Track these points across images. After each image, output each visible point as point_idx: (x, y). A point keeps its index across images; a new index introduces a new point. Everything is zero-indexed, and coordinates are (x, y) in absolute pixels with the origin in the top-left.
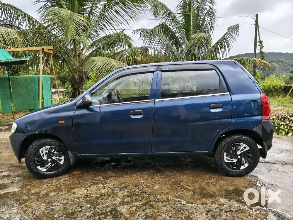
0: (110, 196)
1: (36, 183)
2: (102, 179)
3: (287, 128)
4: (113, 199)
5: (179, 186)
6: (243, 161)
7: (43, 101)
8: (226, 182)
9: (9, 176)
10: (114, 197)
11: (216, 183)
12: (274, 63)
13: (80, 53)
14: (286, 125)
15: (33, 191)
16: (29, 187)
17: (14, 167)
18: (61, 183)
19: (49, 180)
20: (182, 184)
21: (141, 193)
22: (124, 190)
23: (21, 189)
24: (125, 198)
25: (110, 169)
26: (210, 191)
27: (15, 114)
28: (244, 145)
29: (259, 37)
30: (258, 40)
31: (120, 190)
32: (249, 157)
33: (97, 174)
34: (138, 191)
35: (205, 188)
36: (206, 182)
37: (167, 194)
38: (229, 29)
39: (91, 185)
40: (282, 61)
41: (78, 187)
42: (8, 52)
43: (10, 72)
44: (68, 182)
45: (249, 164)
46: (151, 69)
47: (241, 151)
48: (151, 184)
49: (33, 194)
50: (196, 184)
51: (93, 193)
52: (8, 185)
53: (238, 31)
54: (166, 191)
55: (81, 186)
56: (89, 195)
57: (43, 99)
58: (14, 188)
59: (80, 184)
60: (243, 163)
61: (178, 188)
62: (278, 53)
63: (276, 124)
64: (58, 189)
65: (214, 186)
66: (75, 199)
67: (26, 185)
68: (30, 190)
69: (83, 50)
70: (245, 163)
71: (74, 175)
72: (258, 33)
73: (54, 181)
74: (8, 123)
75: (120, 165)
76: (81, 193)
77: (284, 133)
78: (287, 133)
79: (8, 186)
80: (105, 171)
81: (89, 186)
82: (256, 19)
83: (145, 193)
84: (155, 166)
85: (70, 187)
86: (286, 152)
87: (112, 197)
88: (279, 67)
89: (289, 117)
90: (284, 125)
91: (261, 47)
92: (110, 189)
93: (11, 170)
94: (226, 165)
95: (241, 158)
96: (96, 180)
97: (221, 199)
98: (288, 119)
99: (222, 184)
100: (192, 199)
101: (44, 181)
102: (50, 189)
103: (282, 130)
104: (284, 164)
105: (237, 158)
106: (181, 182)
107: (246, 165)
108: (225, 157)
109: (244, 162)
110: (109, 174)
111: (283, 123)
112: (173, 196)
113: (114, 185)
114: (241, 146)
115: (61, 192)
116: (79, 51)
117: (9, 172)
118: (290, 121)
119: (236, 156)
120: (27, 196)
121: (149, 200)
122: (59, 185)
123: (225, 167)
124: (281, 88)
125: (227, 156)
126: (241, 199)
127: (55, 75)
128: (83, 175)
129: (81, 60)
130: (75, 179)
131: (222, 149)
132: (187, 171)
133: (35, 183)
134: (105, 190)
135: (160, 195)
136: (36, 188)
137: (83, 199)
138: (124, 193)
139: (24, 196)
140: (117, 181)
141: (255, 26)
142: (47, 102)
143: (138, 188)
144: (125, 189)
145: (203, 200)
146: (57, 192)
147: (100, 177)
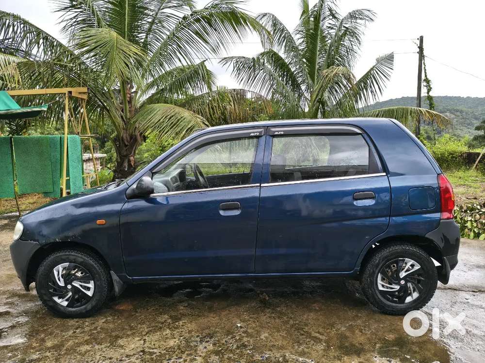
0: (183, 352)
1: (56, 328)
2: (169, 321)
3: (476, 227)
4: (188, 359)
5: (302, 333)
6: (410, 287)
7: (68, 178)
8: (382, 326)
9: (7, 313)
10: (191, 354)
11: (365, 327)
12: (448, 114)
13: (131, 98)
14: (476, 221)
15: (49, 344)
16: (43, 336)
17: (17, 297)
18: (99, 327)
19: (77, 322)
20: (306, 329)
21: (238, 348)
22: (207, 342)
23: (29, 339)
24: (210, 357)
25: (183, 302)
26: (355, 342)
27: (19, 198)
28: (412, 262)
29: (425, 72)
30: (423, 77)
31: (201, 341)
32: (419, 281)
33: (161, 310)
34: (231, 343)
35: (346, 337)
36: (347, 325)
37: (282, 348)
38: (378, 60)
39: (151, 331)
40: (461, 111)
41: (128, 336)
42: (11, 96)
43: (13, 127)
44: (111, 326)
45: (420, 293)
46: (254, 133)
47: (406, 272)
48: (254, 329)
49: (49, 349)
50: (332, 329)
51: (154, 347)
52: (5, 331)
53: (392, 64)
54: (280, 343)
55: (133, 334)
56: (147, 350)
57: (68, 175)
58: (17, 336)
59: (132, 328)
60: (409, 292)
61: (301, 337)
62: (455, 97)
63: (458, 219)
64: (94, 338)
65: (362, 332)
66: (123, 359)
67: (38, 332)
68: (43, 340)
69: (136, 92)
70: (414, 292)
71: (121, 312)
72: (423, 66)
73: (87, 324)
74: (8, 214)
75: (200, 293)
76: (133, 346)
77: (472, 234)
78: (477, 236)
79: (5, 333)
80: (173, 306)
81: (147, 333)
82: (420, 44)
83: (245, 346)
84: (260, 295)
85: (114, 334)
86: (478, 269)
87: (188, 355)
88: (456, 120)
89: (479, 207)
90: (471, 221)
91: (428, 89)
92: (184, 338)
93: (12, 304)
94: (381, 294)
95: (406, 283)
96: (159, 322)
97: (376, 357)
98: (477, 211)
99: (375, 329)
100: (326, 357)
101: (70, 324)
102: (78, 338)
103: (468, 229)
104: (477, 292)
105: (399, 284)
106: (306, 325)
107: (416, 295)
108: (379, 282)
109: (410, 290)
110: (181, 311)
111: (470, 218)
112: (294, 352)
113: (190, 332)
114: (406, 263)
115: (99, 345)
116: (130, 94)
117: (8, 307)
118: (481, 214)
119: (397, 280)
120: (38, 353)
121: (251, 359)
122: (95, 332)
123: (379, 298)
124: (462, 155)
125: (383, 279)
126: (408, 357)
127: (90, 135)
128: (137, 312)
129: (133, 109)
130: (123, 320)
131: (375, 269)
132: (315, 305)
133: (53, 326)
134: (175, 340)
135: (271, 350)
136: (55, 336)
137: (137, 359)
138: (208, 347)
139: (33, 353)
140: (195, 323)
141: (418, 55)
142: (76, 181)
143: (232, 338)
144: (210, 339)
145: (345, 358)
146: (92, 343)
147: (166, 316)
